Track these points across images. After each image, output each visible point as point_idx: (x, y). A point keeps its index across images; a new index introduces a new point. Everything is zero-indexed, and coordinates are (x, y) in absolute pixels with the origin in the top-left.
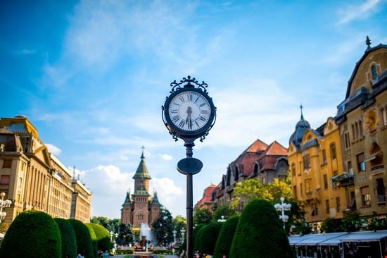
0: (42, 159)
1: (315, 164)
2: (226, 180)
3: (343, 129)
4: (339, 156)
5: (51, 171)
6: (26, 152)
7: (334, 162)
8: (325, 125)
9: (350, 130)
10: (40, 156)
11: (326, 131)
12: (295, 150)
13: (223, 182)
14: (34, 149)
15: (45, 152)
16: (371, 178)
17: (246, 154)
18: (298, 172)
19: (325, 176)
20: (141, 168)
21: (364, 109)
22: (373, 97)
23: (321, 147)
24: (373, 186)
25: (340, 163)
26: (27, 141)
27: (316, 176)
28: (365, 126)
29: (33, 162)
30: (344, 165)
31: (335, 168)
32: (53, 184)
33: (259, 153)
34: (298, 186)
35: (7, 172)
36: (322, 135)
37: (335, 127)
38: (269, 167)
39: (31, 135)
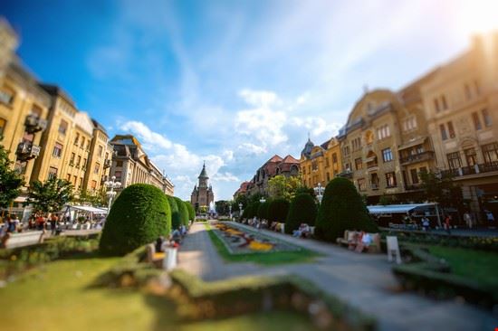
0: (144, 162)
1: (321, 166)
2: (257, 178)
3: (343, 144)
4: (339, 161)
5: (150, 171)
6: (133, 157)
7: (335, 165)
8: (329, 142)
9: (350, 145)
10: (143, 160)
11: (329, 147)
12: (305, 159)
13: (254, 179)
14: (139, 156)
15: (146, 158)
16: (367, 173)
17: (269, 163)
18: (307, 172)
19: (328, 174)
20: (203, 172)
21: (363, 130)
22: (371, 122)
23: (325, 156)
24: (368, 179)
25: (340, 165)
26: (134, 150)
27: (322, 174)
28: (362, 141)
29: (138, 164)
30: (343, 166)
31: (336, 168)
32: (151, 179)
33: (277, 163)
34: (308, 179)
35: (119, 169)
36: (326, 148)
37: (336, 143)
38: (286, 169)
39: (136, 146)
